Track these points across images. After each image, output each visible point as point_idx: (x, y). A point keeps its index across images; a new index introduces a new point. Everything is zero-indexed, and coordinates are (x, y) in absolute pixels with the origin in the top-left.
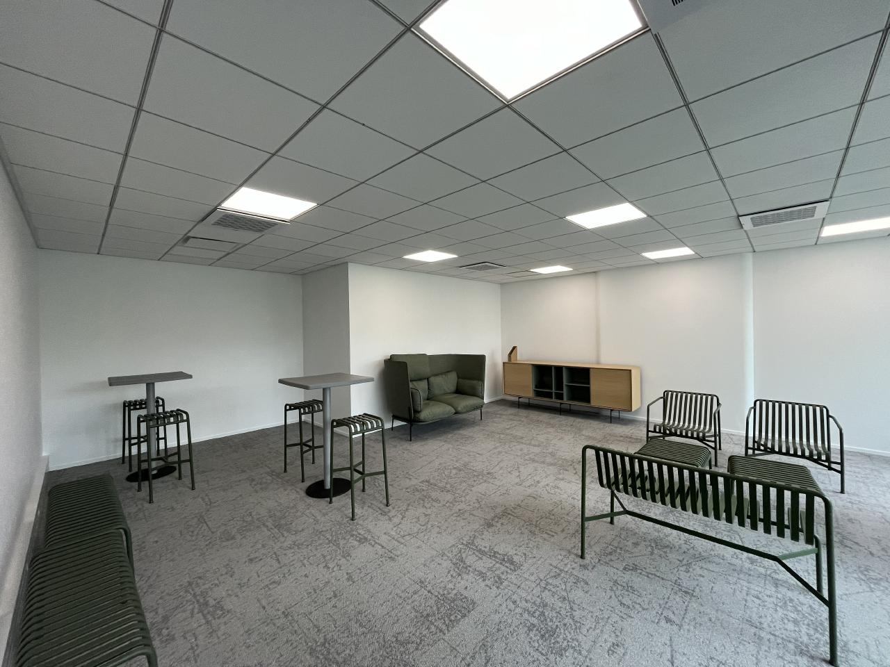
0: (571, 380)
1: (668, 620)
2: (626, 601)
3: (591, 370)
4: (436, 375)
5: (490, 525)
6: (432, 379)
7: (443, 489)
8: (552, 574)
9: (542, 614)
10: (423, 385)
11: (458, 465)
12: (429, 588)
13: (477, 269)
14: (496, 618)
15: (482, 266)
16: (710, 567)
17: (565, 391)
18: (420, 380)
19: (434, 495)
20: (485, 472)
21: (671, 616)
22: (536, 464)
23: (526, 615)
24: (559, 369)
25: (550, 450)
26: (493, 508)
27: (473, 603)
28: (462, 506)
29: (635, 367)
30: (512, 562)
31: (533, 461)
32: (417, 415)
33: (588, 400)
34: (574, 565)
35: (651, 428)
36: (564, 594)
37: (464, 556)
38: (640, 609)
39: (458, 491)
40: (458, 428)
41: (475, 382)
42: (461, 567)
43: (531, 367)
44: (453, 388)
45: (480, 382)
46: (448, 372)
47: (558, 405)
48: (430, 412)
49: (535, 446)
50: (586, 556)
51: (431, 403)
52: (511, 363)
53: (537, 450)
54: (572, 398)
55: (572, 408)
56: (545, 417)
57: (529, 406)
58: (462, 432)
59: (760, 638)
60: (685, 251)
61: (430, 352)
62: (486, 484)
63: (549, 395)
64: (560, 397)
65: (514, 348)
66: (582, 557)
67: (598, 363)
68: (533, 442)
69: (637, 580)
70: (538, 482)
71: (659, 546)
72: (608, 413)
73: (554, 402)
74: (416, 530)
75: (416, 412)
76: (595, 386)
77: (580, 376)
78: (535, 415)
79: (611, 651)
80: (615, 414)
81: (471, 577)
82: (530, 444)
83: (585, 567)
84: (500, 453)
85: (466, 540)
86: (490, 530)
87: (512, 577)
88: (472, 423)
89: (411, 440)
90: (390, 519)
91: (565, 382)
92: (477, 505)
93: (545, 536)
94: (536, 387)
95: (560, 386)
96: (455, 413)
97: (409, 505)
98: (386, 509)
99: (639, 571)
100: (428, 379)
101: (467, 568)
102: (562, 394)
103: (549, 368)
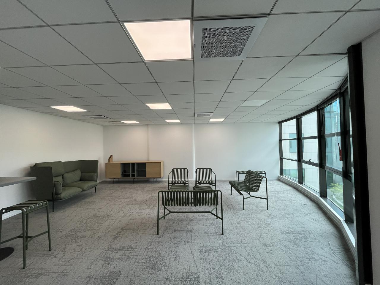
0: (138, 168)
1: (188, 242)
2: (176, 242)
3: (147, 165)
4: (67, 173)
5: (117, 237)
6: (66, 175)
7: (85, 230)
8: (149, 245)
9: (150, 260)
10: (60, 179)
11: (90, 216)
12: (94, 277)
14: (132, 272)
15: (99, 117)
16: (194, 222)
17: (136, 173)
18: (58, 176)
19: (80, 235)
20: (106, 216)
21: (188, 240)
22: (129, 206)
23: (144, 264)
24: (133, 164)
25: (134, 199)
26: (116, 230)
27: (120, 272)
28: (99, 234)
29: (163, 161)
30: (132, 248)
31: (128, 205)
32: (59, 196)
33: (145, 176)
34: (156, 238)
35: (170, 183)
36: (156, 250)
37: (108, 255)
38: (180, 243)
39: (95, 228)
40: (84, 199)
41: (92, 174)
42: (108, 260)
43: (120, 165)
44: (79, 179)
45: (95, 174)
46: (75, 170)
47: (133, 180)
48: (65, 194)
49: (126, 198)
50: (160, 233)
51: (66, 188)
52: (110, 163)
53: (128, 200)
54: (139, 175)
55: (138, 180)
56: (127, 185)
57: (118, 182)
59: (209, 235)
60: (178, 121)
61: (63, 160)
62: (108, 221)
63: (129, 176)
64: (133, 176)
65: (111, 156)
66: (158, 234)
67: (148, 161)
68: (125, 197)
69: (177, 234)
70: (133, 213)
71: (180, 221)
72: (153, 180)
73: (131, 179)
74: (75, 255)
75: (57, 194)
76: (148, 170)
77: (142, 166)
78: (122, 185)
79: (175, 260)
80: (155, 180)
81: (115, 262)
82: (124, 198)
83: (160, 237)
84: (111, 205)
85: (106, 248)
86: (117, 239)
87: (134, 253)
88: (91, 195)
89: (53, 211)
90: (55, 257)
91: (136, 170)
92: (107, 231)
93: (142, 232)
94: (122, 173)
95: (133, 171)
96: (82, 191)
97: (66, 245)
98: (50, 252)
99: (176, 231)
100: (63, 175)
101: (112, 259)
102: (134, 175)
103: (128, 164)
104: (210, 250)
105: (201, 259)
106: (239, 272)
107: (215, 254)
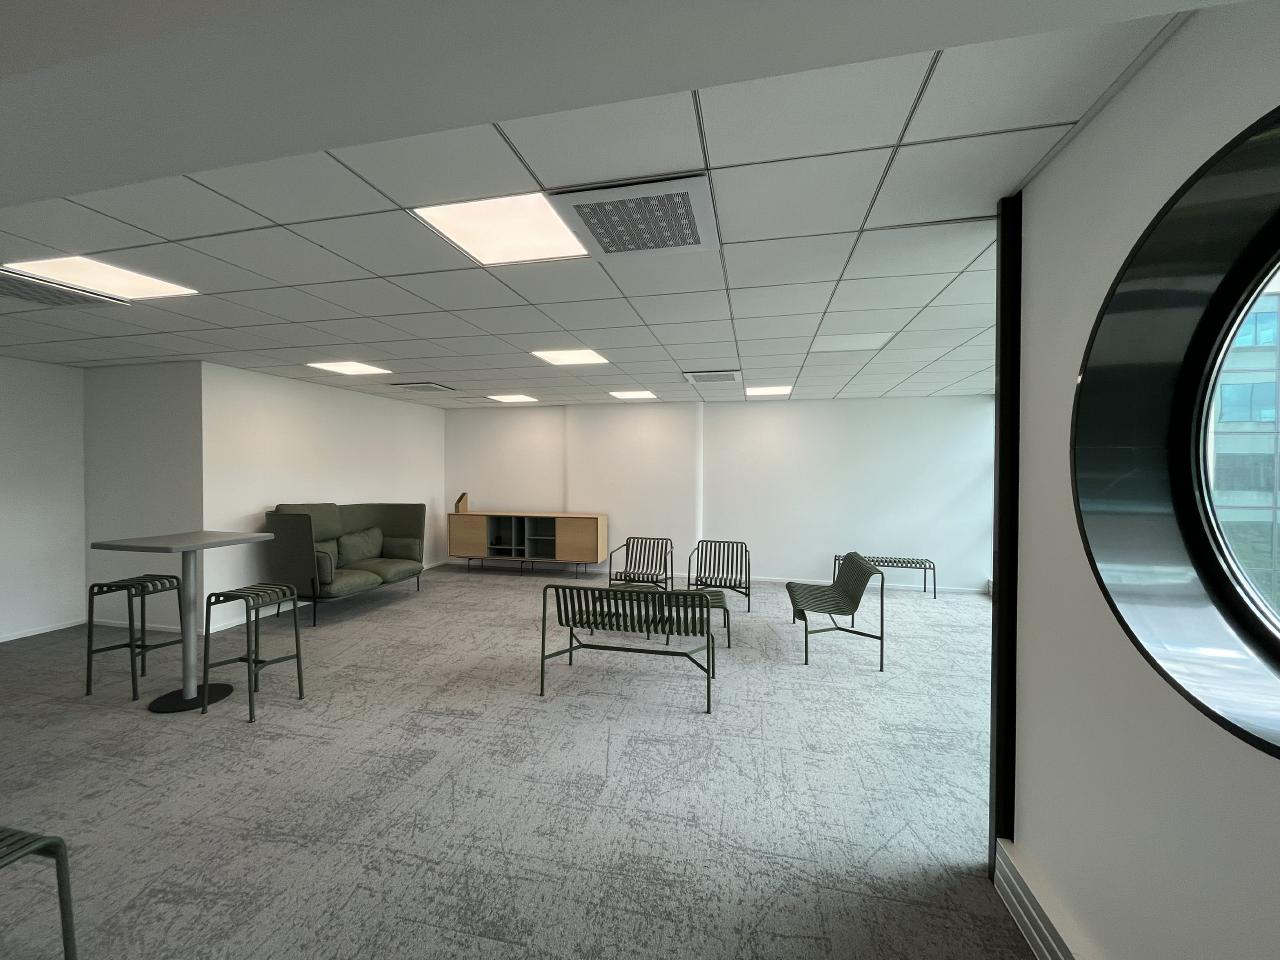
0: (535, 531)
1: (609, 718)
2: (578, 715)
3: (557, 521)
4: (350, 533)
5: (444, 691)
6: (345, 540)
7: (377, 670)
8: (513, 713)
9: (505, 741)
10: (330, 548)
11: (393, 642)
12: (381, 754)
13: (417, 389)
14: (460, 755)
15: (426, 385)
16: (646, 678)
17: (527, 548)
18: (326, 540)
19: (366, 677)
20: (431, 644)
21: (612, 715)
22: (494, 628)
23: (489, 747)
24: (521, 520)
25: (509, 613)
26: (447, 675)
27: (434, 752)
28: (408, 681)
29: (602, 515)
30: (472, 714)
31: (490, 625)
32: (327, 588)
33: (554, 556)
34: (533, 702)
35: (613, 577)
36: (525, 724)
37: (417, 721)
38: (589, 717)
39: (400, 668)
40: (387, 604)
41: (409, 541)
42: (415, 729)
43: (485, 518)
44: (376, 551)
45: (418, 541)
46: (368, 529)
47: (518, 565)
48: (343, 584)
49: (492, 611)
50: (545, 693)
51: (345, 572)
52: (458, 514)
53: (493, 615)
54: (535, 553)
55: (536, 566)
56: (502, 579)
57: (482, 569)
58: (390, 607)
59: (670, 712)
60: (647, 395)
61: (341, 500)
62: (435, 656)
63: (508, 553)
64: (521, 553)
65: (464, 494)
66: (542, 695)
67: (565, 512)
68: (489, 608)
69: (587, 699)
70: (497, 644)
71: (611, 673)
72: (573, 569)
73: (513, 561)
74: (350, 712)
75: (323, 584)
76: (562, 538)
77: (545, 526)
78: (489, 579)
79: (562, 748)
80: (582, 569)
81: (428, 735)
82: (485, 610)
83: (545, 701)
84: (447, 623)
85: (416, 708)
86: (445, 694)
87: (474, 725)
88: (405, 596)
89: (314, 625)
90: (310, 711)
91: (527, 536)
92: (426, 676)
93: (505, 687)
94: (492, 544)
95: (521, 542)
96: (383, 583)
97: (332, 693)
98: (301, 702)
99: (590, 694)
100: (338, 540)
101: (422, 730)
102: (524, 550)
103: (508, 519)
104: (657, 741)
105: (625, 754)
106: (704, 789)
107: (665, 749)
